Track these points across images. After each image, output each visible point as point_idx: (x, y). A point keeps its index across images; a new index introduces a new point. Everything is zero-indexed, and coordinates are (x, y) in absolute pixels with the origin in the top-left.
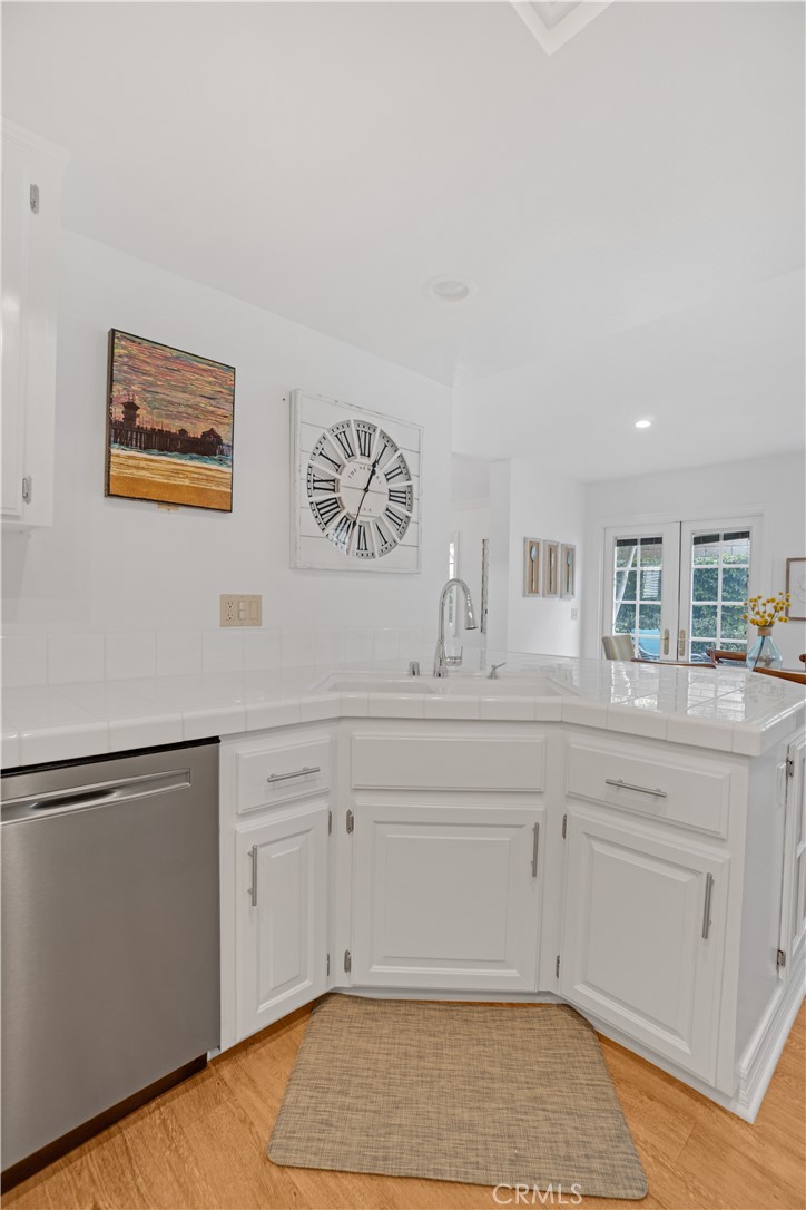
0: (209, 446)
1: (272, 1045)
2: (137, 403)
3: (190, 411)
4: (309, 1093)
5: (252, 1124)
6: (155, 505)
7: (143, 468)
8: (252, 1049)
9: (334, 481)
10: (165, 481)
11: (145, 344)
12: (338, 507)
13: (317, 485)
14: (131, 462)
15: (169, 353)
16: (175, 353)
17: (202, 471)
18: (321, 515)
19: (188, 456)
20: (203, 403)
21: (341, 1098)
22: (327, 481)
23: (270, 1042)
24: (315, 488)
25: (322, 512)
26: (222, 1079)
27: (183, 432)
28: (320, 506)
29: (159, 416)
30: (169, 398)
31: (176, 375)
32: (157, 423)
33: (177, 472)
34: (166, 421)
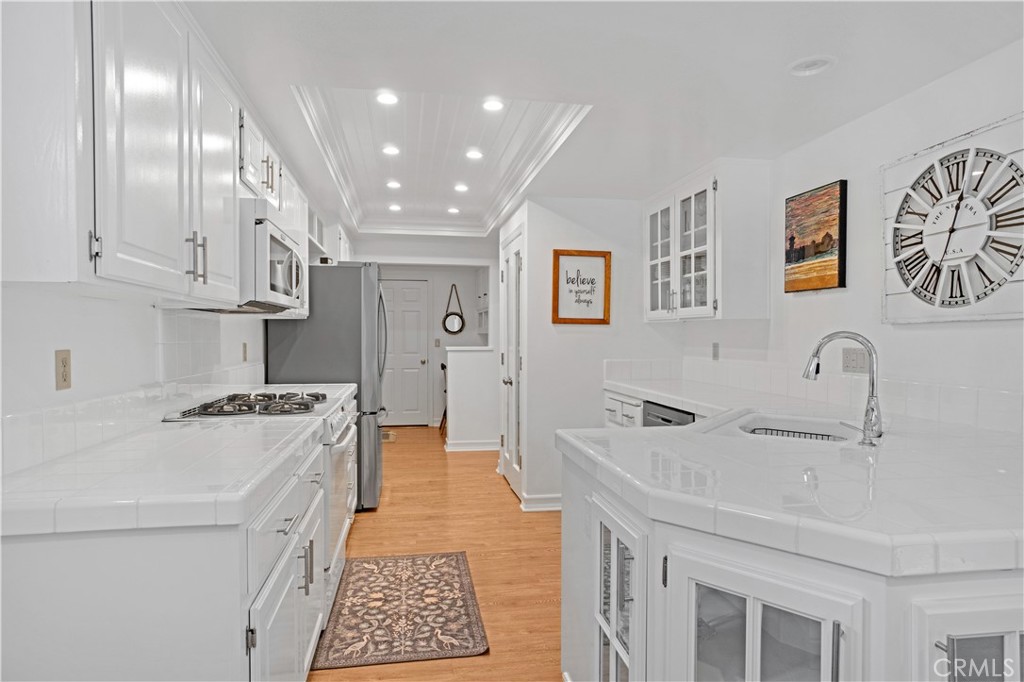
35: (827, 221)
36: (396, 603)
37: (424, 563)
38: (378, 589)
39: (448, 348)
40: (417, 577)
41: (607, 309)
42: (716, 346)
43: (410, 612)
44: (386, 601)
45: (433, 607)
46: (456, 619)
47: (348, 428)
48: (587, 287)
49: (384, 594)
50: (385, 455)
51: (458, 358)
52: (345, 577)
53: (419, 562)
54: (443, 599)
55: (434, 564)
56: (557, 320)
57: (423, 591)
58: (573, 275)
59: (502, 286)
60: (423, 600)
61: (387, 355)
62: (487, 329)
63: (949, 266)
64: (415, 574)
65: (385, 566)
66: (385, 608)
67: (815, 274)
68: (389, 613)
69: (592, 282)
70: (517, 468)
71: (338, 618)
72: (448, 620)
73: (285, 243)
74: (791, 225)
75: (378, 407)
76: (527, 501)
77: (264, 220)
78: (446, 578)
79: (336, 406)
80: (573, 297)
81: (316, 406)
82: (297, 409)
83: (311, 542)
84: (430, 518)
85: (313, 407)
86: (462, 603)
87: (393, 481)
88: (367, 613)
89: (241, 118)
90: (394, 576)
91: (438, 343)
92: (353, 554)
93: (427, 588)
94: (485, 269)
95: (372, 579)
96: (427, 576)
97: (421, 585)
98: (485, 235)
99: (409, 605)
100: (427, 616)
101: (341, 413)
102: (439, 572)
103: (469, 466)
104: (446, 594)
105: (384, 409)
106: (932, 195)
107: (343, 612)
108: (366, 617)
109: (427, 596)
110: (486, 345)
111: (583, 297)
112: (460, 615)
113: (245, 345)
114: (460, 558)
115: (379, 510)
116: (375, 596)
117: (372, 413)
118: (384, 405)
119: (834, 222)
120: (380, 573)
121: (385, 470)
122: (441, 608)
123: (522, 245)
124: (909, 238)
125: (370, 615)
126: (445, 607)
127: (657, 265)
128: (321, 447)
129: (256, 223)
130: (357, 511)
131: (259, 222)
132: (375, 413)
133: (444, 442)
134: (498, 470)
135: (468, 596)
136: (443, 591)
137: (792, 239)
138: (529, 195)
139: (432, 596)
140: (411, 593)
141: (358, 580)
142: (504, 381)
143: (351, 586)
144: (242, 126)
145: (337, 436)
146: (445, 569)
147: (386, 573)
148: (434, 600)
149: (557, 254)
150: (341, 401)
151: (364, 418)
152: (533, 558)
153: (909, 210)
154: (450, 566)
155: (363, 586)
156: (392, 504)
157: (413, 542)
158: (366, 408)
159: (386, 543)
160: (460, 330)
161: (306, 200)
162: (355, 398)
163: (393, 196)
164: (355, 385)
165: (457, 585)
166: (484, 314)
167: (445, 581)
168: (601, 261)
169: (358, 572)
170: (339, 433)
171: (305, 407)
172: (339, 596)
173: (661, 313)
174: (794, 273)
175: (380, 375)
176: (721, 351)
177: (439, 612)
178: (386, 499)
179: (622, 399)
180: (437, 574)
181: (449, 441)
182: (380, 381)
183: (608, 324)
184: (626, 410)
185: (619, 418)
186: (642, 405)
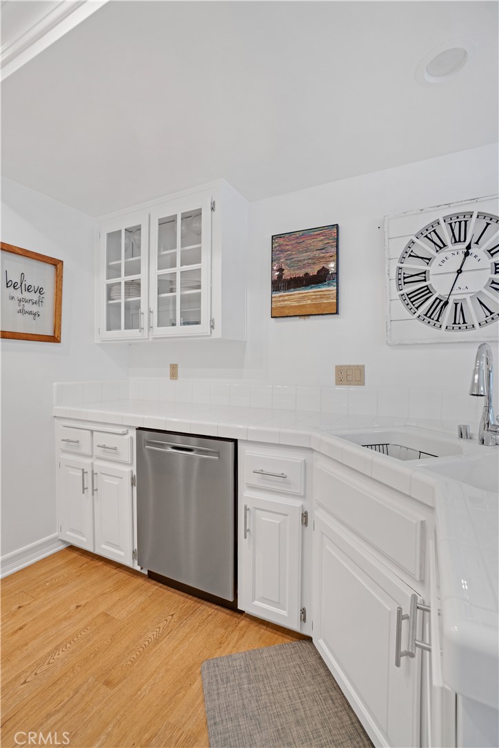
0: (322, 277)
1: (267, 633)
2: (283, 267)
3: (310, 261)
4: (242, 663)
5: (220, 648)
6: (298, 318)
7: (287, 300)
8: (261, 626)
9: (425, 273)
10: (297, 304)
11: (287, 236)
12: (430, 292)
13: (406, 280)
14: (281, 299)
15: (298, 234)
16: (301, 233)
17: (317, 293)
18: (412, 302)
19: (309, 287)
20: (317, 254)
21: (245, 681)
22: (417, 275)
23: (270, 631)
24: (405, 283)
25: (412, 300)
26: (239, 623)
27: (307, 274)
28: (410, 296)
29: (294, 270)
30: (298, 259)
31: (303, 245)
32: (293, 275)
33: (304, 297)
34: (297, 272)
35: (323, 257)
41: (57, 326)
42: (174, 368)
48: (33, 296)
58: (16, 279)
63: (454, 300)
67: (309, 302)
69: (40, 291)
74: (279, 259)
80: (16, 305)
106: (435, 244)
111: (28, 307)
119: (332, 259)
124: (412, 276)
127: (118, 283)
137: (281, 270)
153: (412, 254)
168: (49, 268)
173: (123, 334)
174: (283, 301)
176: (180, 371)
179: (92, 428)
183: (59, 342)
184: (100, 439)
185: (86, 449)
186: (133, 433)
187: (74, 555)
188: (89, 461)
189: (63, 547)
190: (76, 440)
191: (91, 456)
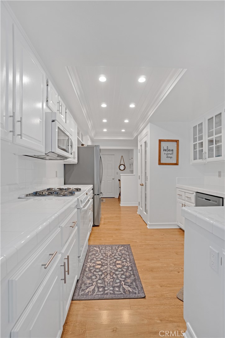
36: (106, 267)
37: (115, 249)
38: (99, 259)
39: (121, 174)
40: (113, 255)
41: (178, 160)
42: (220, 172)
43: (111, 272)
44: (102, 265)
45: (120, 270)
46: (130, 276)
47: (89, 200)
48: (171, 152)
49: (102, 262)
50: (102, 206)
51: (124, 177)
52: (88, 253)
53: (114, 248)
54: (124, 266)
55: (119, 249)
56: (160, 164)
57: (116, 261)
58: (166, 148)
59: (139, 154)
60: (116, 266)
61: (103, 177)
62: (133, 169)
64: (113, 253)
65: (102, 249)
66: (102, 269)
68: (104, 271)
69: (172, 150)
70: (146, 214)
71: (84, 272)
72: (126, 277)
73: (65, 132)
75: (100, 192)
76: (150, 225)
77: (55, 120)
78: (124, 256)
79: (84, 193)
80: (165, 156)
81: (76, 193)
82: (68, 194)
83: (68, 256)
84: (117, 230)
85: (74, 193)
86: (131, 269)
87: (104, 216)
88: (95, 271)
89: (47, 82)
90: (105, 254)
91: (117, 173)
92: (91, 243)
93: (117, 260)
94: (132, 150)
95: (97, 255)
96: (117, 254)
97: (115, 258)
98: (133, 139)
99: (111, 268)
100: (118, 274)
101: (86, 195)
102: (121, 253)
103: (128, 211)
104: (124, 263)
105: (101, 193)
107: (86, 270)
108: (95, 273)
109: (118, 264)
110: (133, 173)
111: (169, 156)
112: (131, 275)
113: (56, 172)
114: (128, 247)
115: (100, 226)
116: (98, 262)
117: (98, 195)
118: (102, 192)
120: (100, 252)
121: (102, 212)
122: (123, 271)
123: (147, 139)
125: (96, 272)
126: (125, 270)
127: (197, 144)
128: (76, 210)
129: (52, 122)
130: (93, 226)
131: (53, 121)
132: (99, 195)
133: (120, 203)
134: (137, 213)
135: (133, 265)
136: (123, 262)
138: (150, 121)
139: (119, 264)
140: (111, 262)
141: (92, 255)
142: (140, 185)
143: (89, 257)
144: (48, 85)
145: (83, 205)
146: (123, 252)
147: (102, 252)
148: (120, 266)
149: (160, 141)
150: (86, 191)
151: (95, 196)
152: (155, 248)
154: (125, 250)
155: (94, 258)
156: (104, 224)
157: (111, 239)
158: (96, 193)
159: (102, 239)
160: (124, 169)
161: (77, 125)
162: (92, 189)
163: (104, 125)
164: (92, 185)
165: (128, 260)
166: (132, 164)
167: (124, 257)
168: (175, 143)
169: (92, 251)
170: (84, 203)
171: (72, 193)
172: (85, 262)
173: (198, 161)
175: (100, 182)
176: (222, 174)
177: (122, 272)
178: (102, 222)
179: (185, 191)
180: (121, 254)
181: (121, 202)
182: (101, 184)
183: (178, 165)
184: (187, 195)
185: (183, 198)
186: (195, 194)
187: (180, 230)
188: (184, 201)
189: (178, 228)
190: (190, 197)
191: (185, 200)
